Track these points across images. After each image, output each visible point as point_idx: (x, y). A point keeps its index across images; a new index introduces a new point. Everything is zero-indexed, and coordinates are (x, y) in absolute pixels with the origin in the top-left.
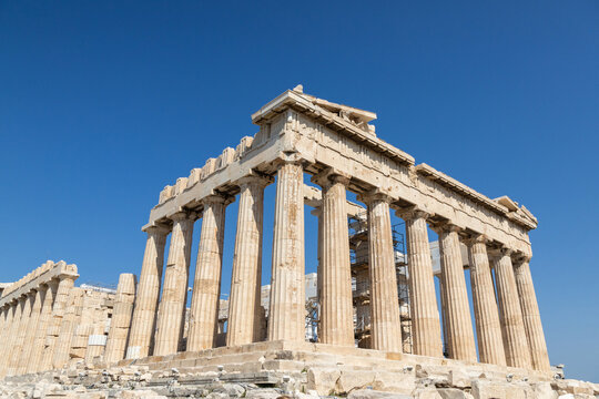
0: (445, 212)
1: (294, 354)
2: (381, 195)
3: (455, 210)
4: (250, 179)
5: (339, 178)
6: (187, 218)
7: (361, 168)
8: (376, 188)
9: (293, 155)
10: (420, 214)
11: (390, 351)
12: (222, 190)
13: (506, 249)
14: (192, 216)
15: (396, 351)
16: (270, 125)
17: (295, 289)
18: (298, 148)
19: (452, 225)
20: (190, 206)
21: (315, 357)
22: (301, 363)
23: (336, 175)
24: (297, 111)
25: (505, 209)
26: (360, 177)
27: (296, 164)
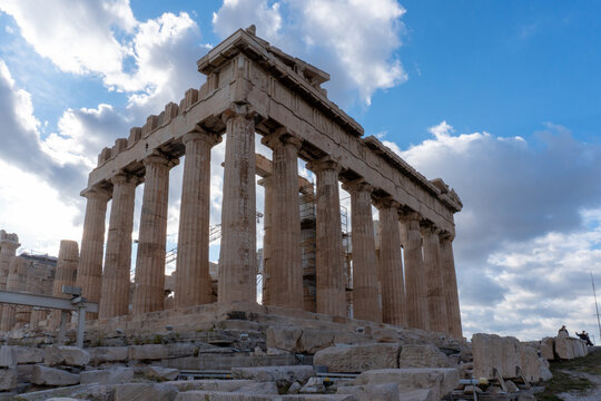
0: (388, 187)
1: (248, 314)
2: (331, 162)
3: (396, 187)
4: (196, 135)
5: (292, 140)
6: (128, 181)
7: (313, 132)
8: (326, 154)
9: (244, 107)
10: (366, 187)
11: (336, 314)
12: (164, 149)
13: (436, 228)
14: (134, 180)
15: (341, 315)
16: (217, 74)
17: (247, 251)
18: (249, 100)
19: (393, 200)
20: (132, 168)
21: (269, 318)
22: (255, 323)
23: (288, 135)
24: (249, 57)
25: (438, 191)
26: (311, 141)
27: (248, 117)
